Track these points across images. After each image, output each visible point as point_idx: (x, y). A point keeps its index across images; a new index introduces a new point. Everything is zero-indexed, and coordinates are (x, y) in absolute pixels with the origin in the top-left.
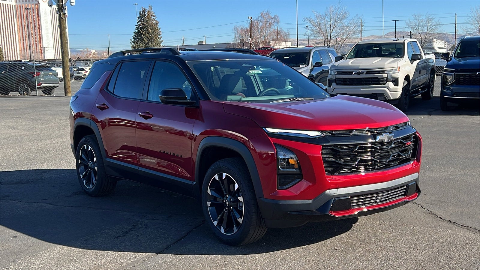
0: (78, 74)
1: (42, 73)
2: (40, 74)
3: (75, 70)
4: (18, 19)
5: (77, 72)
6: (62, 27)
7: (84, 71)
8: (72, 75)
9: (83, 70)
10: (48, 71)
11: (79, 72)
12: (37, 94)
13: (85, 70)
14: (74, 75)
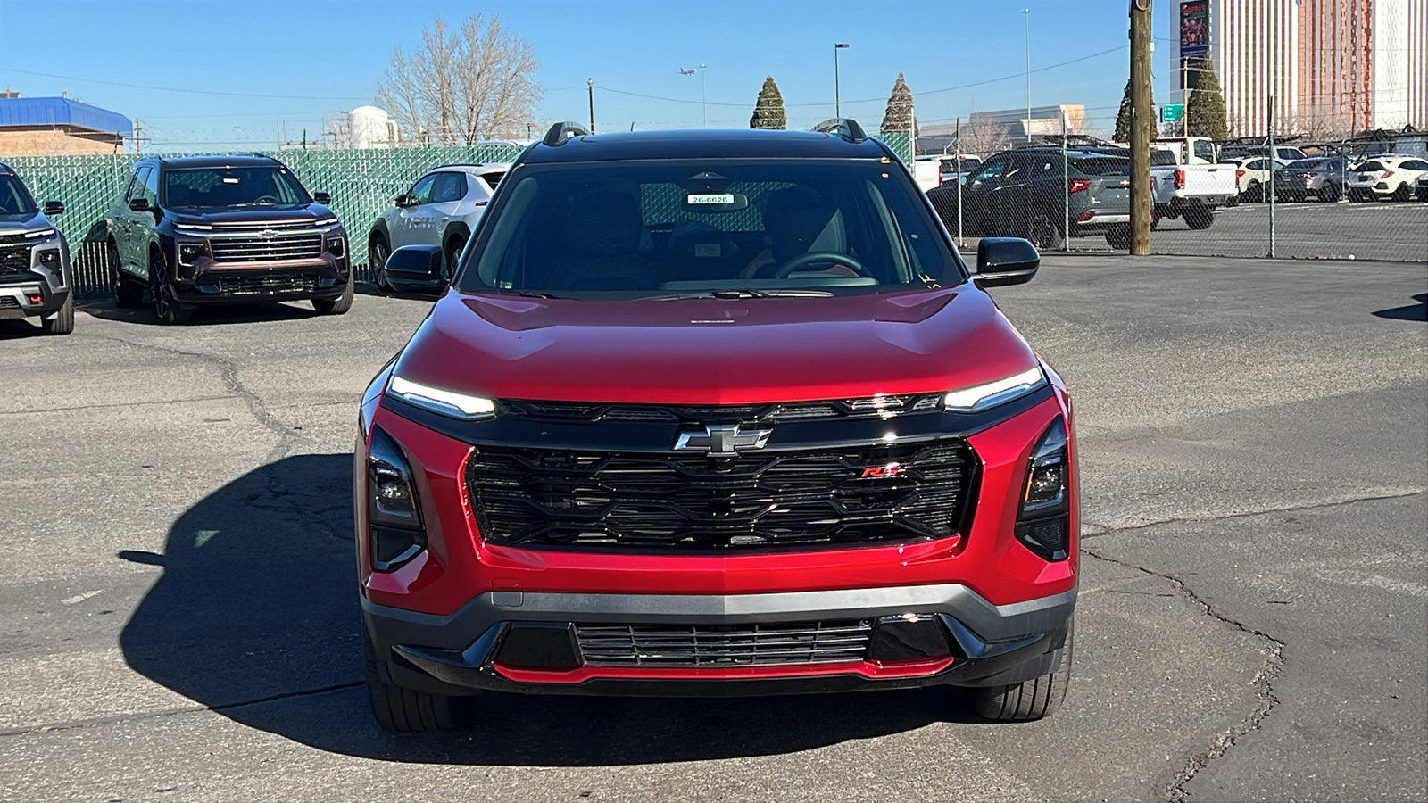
0: (1360, 181)
1: (1097, 182)
2: (1088, 185)
3: (1354, 167)
4: (1303, 5)
5: (1360, 174)
6: (1137, 36)
7: (1381, 173)
8: (1341, 185)
9: (1378, 167)
10: (1118, 175)
11: (1366, 173)
12: (1068, 247)
13: (1384, 169)
14: (1346, 184)
